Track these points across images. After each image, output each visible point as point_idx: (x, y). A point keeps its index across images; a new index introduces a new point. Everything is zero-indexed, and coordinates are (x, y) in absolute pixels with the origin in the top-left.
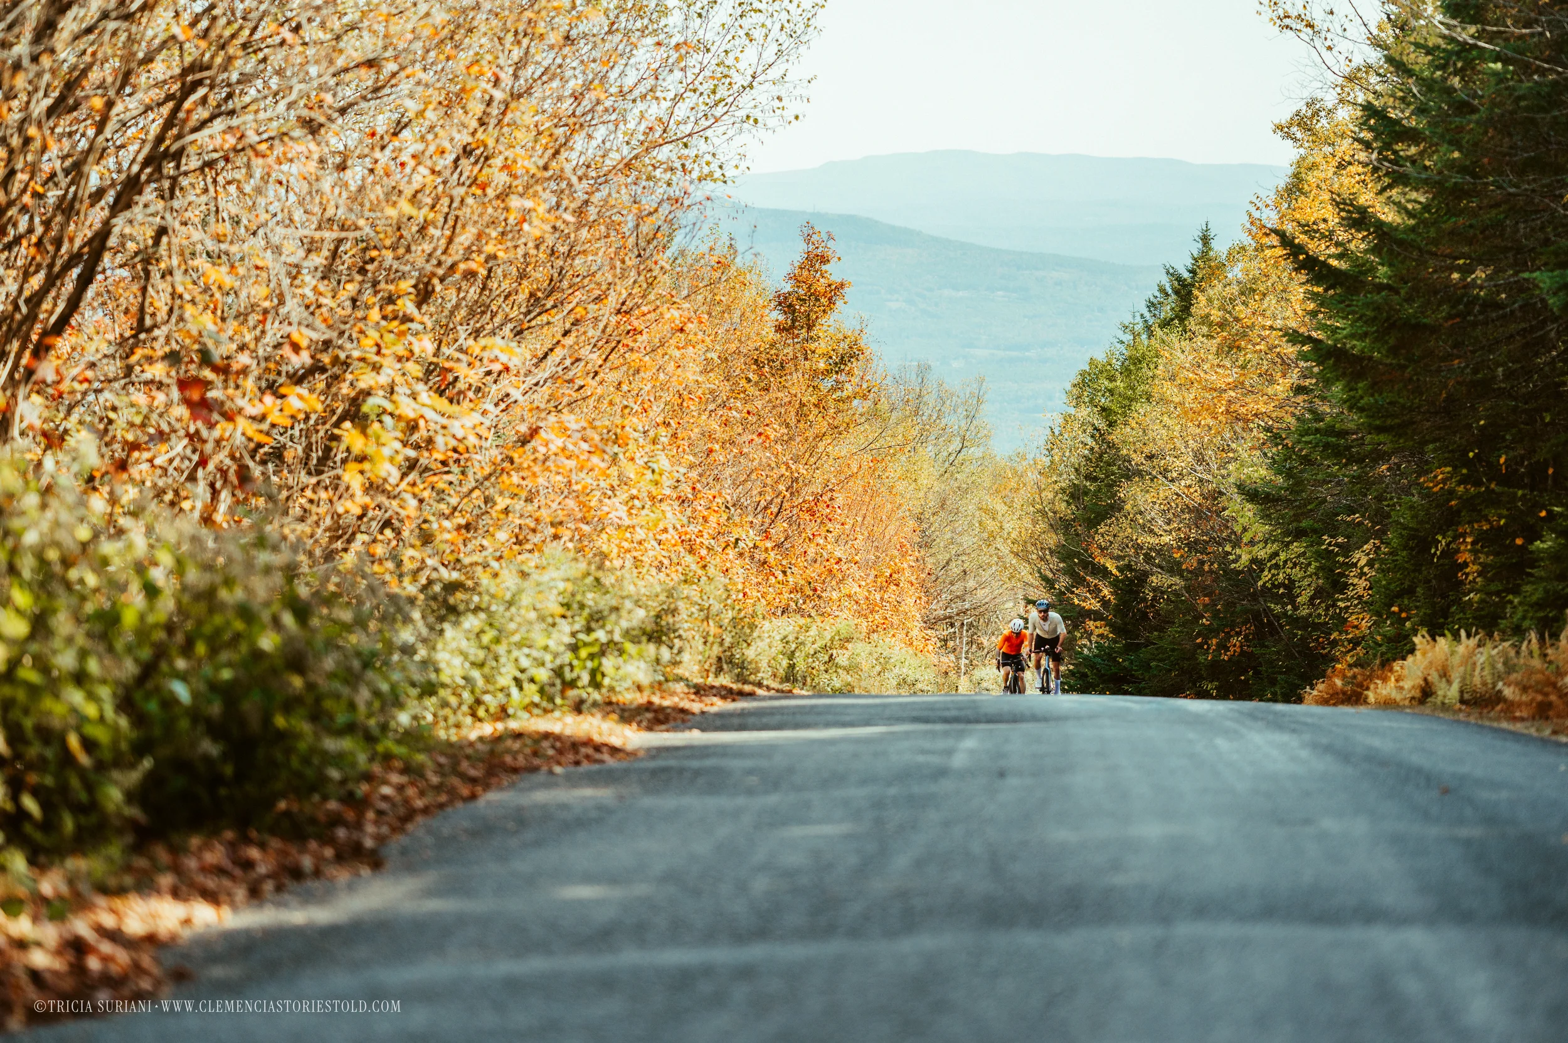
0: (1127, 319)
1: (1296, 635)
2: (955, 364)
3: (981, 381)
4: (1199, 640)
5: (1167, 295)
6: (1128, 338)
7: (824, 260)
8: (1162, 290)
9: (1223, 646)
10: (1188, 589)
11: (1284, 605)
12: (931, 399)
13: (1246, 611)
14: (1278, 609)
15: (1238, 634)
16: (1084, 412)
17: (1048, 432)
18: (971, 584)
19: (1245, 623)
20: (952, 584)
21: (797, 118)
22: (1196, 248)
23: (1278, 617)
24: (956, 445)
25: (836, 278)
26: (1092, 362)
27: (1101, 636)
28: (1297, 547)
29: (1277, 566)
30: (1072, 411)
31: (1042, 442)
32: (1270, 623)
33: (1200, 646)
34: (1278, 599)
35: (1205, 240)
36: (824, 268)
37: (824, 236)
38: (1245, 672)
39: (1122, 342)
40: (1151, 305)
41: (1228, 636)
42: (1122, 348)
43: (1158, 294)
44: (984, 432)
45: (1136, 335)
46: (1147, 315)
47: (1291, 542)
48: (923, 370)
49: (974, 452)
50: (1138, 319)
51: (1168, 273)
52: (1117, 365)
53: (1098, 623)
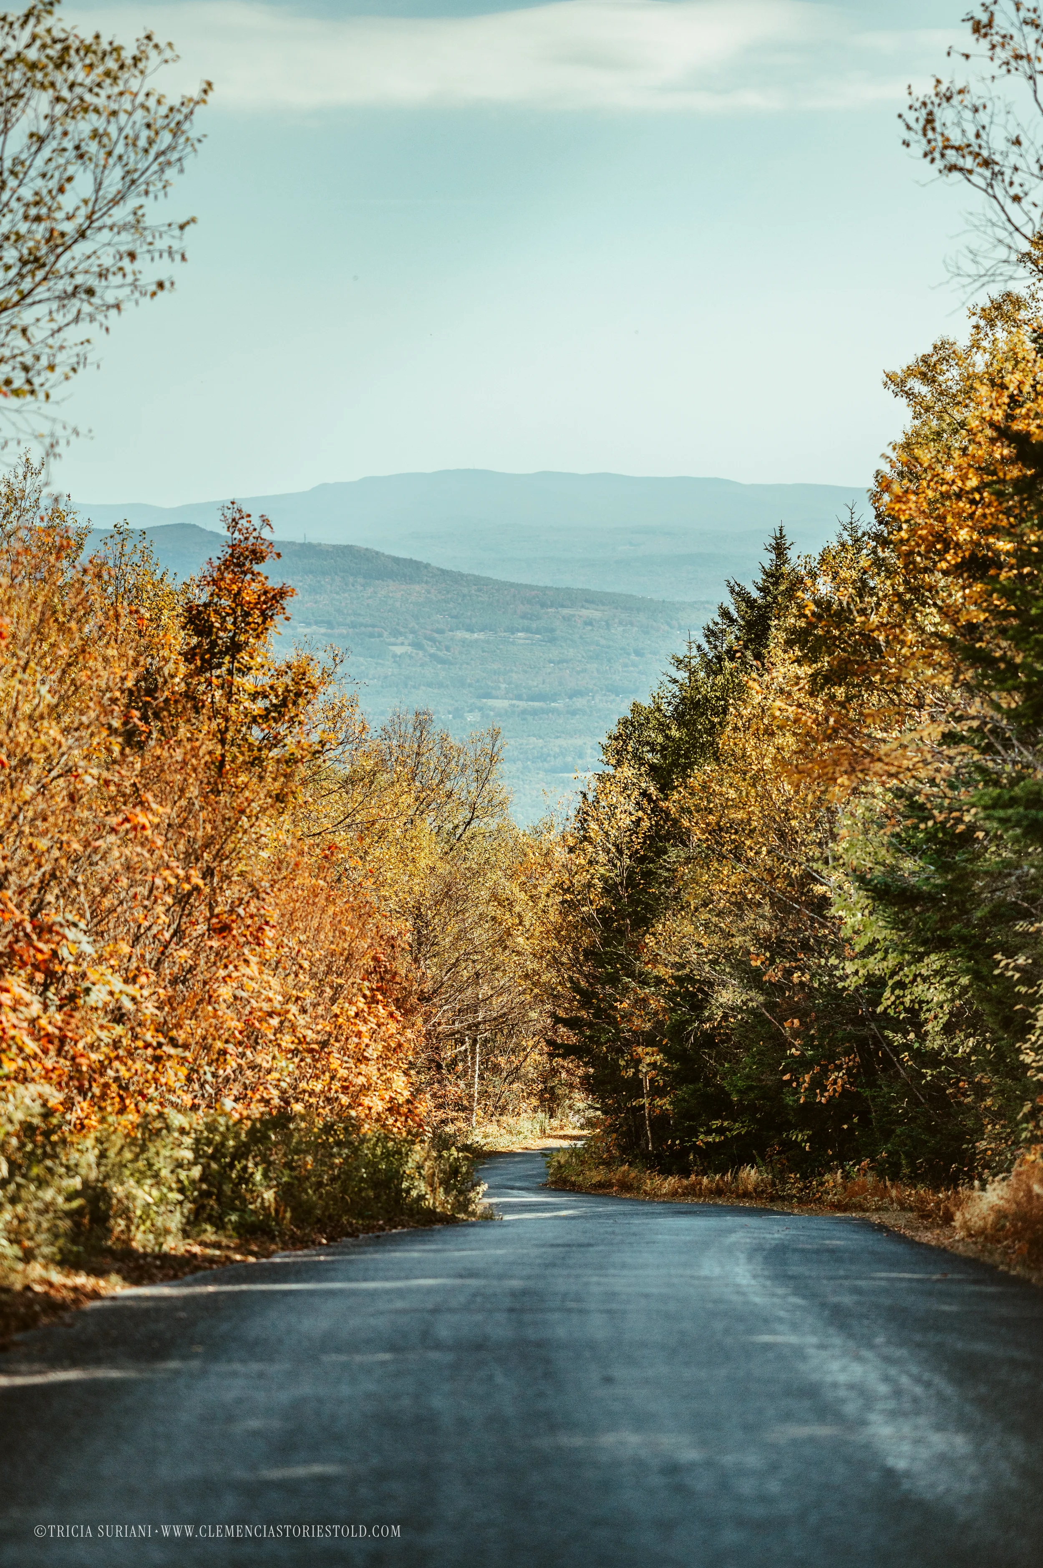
0: (682, 651)
1: (924, 1076)
2: (470, 718)
3: (495, 735)
4: (787, 1077)
5: (732, 621)
6: (682, 675)
7: (258, 556)
8: (725, 614)
9: (818, 1083)
10: (770, 1006)
11: (906, 1033)
12: (432, 759)
13: (849, 1038)
14: (898, 1039)
15: (839, 1068)
16: (627, 772)
17: (580, 798)
18: (485, 990)
19: (847, 1053)
20: (461, 991)
21: (161, 285)
22: (768, 559)
23: (897, 1050)
24: (466, 814)
25: (274, 583)
26: (636, 708)
27: (654, 1065)
28: (934, 961)
29: (901, 985)
30: (611, 770)
31: (572, 813)
32: (886, 1058)
33: (789, 1082)
34: (898, 1026)
35: (779, 549)
36: (256, 568)
37: (256, 521)
38: (848, 1119)
39: (675, 681)
40: (711, 634)
41: (825, 1072)
42: (675, 689)
43: (718, 620)
44: (499, 798)
45: (693, 673)
46: (706, 646)
47: (928, 954)
48: (422, 722)
49: (486, 824)
50: (695, 652)
51: (732, 591)
52: (668, 710)
53: (649, 1049)
